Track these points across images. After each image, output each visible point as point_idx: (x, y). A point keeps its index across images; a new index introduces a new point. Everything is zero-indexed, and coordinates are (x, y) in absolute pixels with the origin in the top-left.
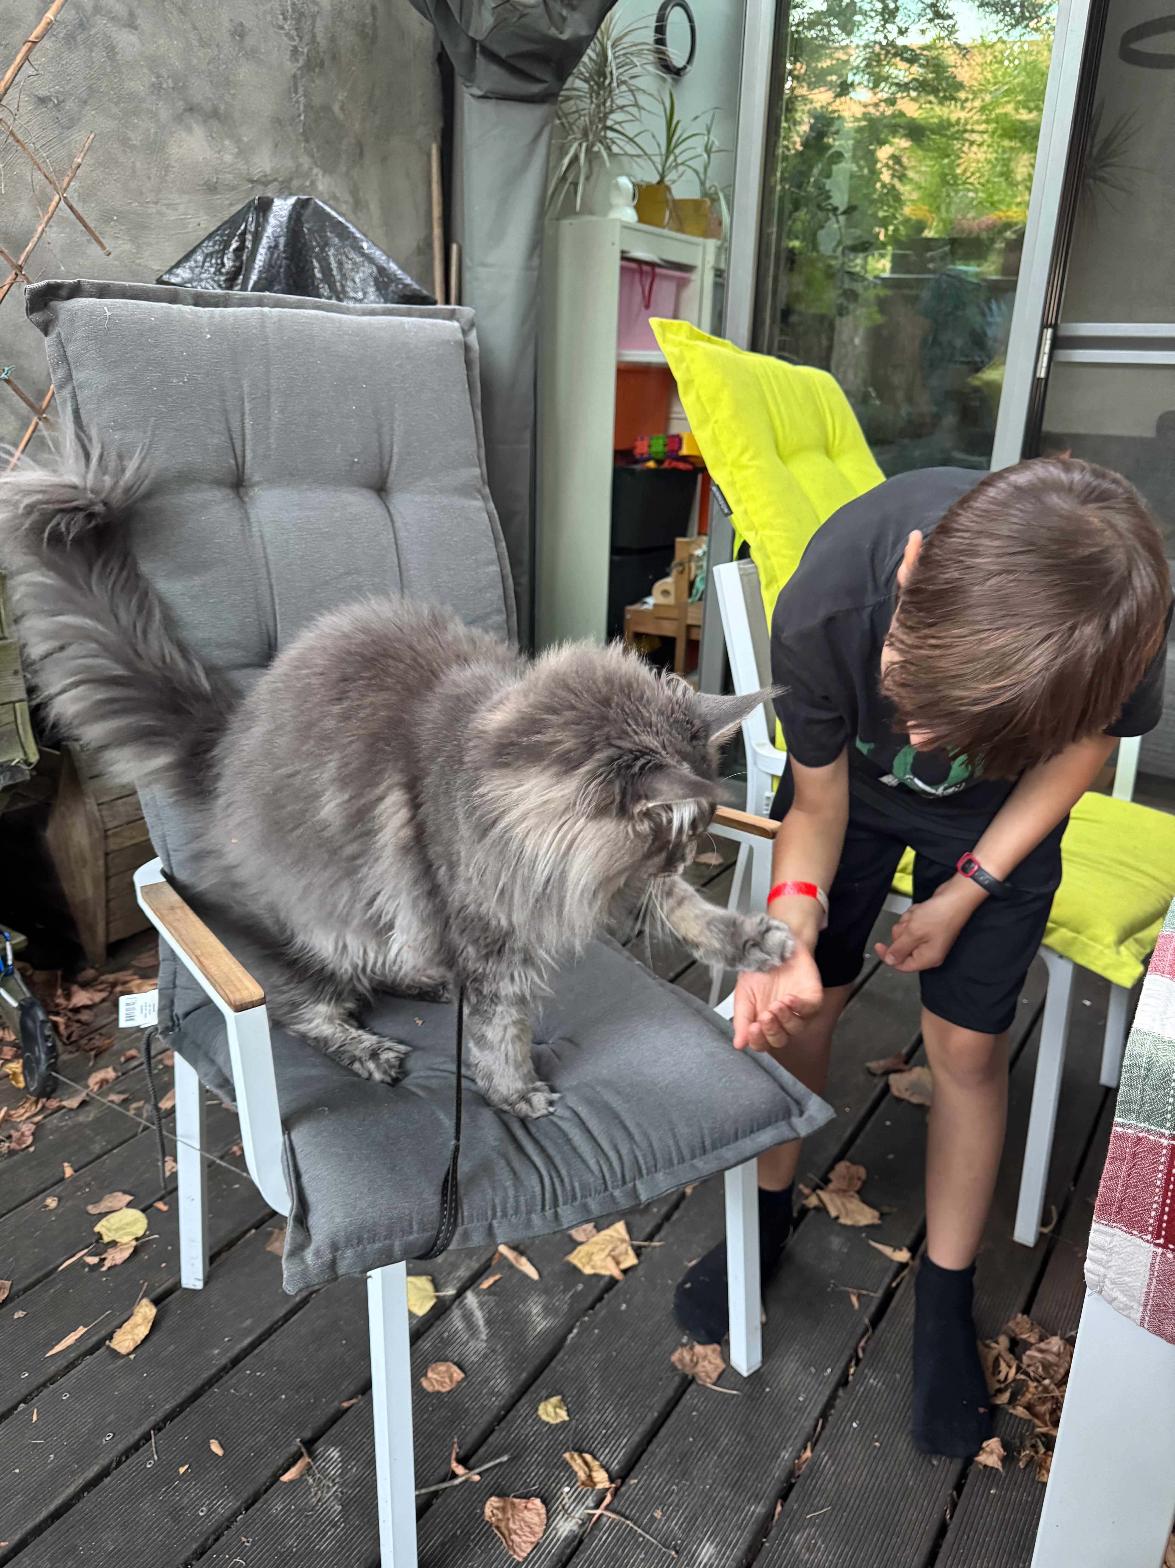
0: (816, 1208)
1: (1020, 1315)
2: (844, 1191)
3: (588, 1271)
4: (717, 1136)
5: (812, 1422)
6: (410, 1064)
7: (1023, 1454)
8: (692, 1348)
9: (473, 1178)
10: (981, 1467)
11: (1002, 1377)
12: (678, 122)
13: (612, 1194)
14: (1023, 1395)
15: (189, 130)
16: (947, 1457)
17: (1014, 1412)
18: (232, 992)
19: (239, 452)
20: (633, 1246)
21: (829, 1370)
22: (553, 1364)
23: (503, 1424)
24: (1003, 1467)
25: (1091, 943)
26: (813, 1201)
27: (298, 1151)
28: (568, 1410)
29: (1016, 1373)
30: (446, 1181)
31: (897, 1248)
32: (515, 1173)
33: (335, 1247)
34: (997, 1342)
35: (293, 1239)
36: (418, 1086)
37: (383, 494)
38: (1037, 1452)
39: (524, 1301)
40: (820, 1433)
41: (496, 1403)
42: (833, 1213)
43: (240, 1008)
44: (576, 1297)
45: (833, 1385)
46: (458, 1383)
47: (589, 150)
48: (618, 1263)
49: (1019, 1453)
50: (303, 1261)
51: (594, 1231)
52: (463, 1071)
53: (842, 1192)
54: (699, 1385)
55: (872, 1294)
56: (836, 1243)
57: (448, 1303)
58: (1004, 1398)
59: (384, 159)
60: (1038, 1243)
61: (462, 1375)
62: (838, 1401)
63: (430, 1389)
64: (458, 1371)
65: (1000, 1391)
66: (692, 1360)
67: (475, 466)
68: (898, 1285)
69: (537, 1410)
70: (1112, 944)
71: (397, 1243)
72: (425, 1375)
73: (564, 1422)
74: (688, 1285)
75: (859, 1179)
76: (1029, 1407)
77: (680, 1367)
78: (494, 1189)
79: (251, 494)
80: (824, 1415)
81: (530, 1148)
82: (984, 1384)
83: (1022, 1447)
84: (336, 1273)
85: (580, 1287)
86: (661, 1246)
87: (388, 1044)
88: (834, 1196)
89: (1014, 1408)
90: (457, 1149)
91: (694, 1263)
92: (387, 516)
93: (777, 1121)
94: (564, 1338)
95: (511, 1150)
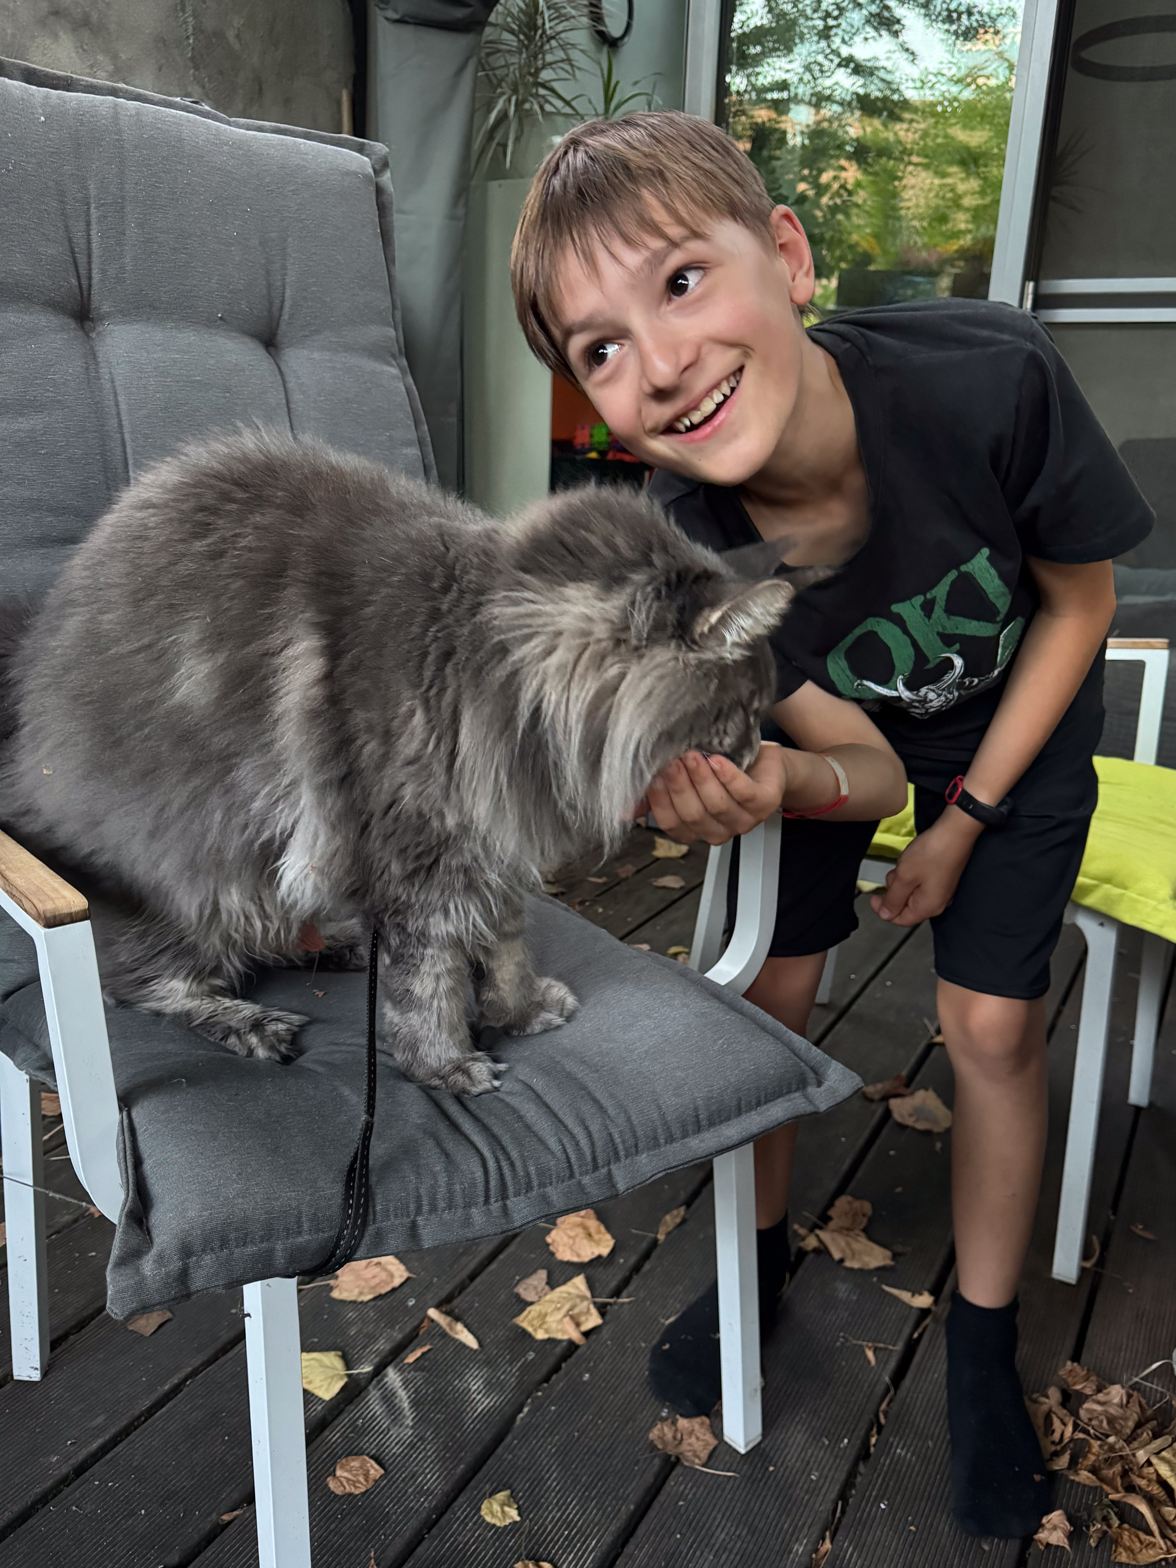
0: (816, 1251)
1: (1069, 1363)
2: (848, 1229)
3: (540, 1335)
4: (714, 1108)
5: (830, 1506)
6: (307, 1039)
7: (1092, 1529)
8: (674, 1423)
9: (389, 1165)
10: (1042, 1547)
11: (1056, 1436)
12: (617, 83)
13: (579, 1183)
14: (1085, 1457)
15: (56, 37)
16: (1000, 1539)
17: (1077, 1479)
18: (41, 901)
19: (83, 272)
20: (595, 1304)
21: (846, 1441)
22: (500, 1450)
23: (434, 1531)
24: (1071, 1545)
25: (1141, 898)
26: (811, 1242)
27: (139, 1132)
28: (518, 1509)
29: (1074, 1432)
30: (352, 1169)
31: (916, 1292)
32: (447, 1155)
33: (186, 1251)
34: (1047, 1397)
35: (124, 1242)
36: (316, 1061)
37: (272, 349)
38: (1110, 1526)
39: (461, 1376)
40: (840, 1519)
41: (427, 1504)
42: (837, 1256)
43: (52, 922)
44: (526, 1368)
45: (851, 1458)
46: (376, 1481)
47: (518, 105)
48: (578, 1325)
49: (1088, 1528)
50: (138, 1271)
51: (547, 1288)
52: (378, 1045)
53: (846, 1230)
54: (686, 1467)
55: (890, 1347)
56: (842, 1289)
57: (363, 1383)
58: (1064, 1461)
59: (287, 101)
60: (1080, 1279)
61: (382, 1472)
62: (859, 1479)
63: (339, 1491)
64: (376, 1466)
65: (1057, 1454)
66: (674, 1438)
67: (389, 325)
68: (921, 1336)
69: (479, 1509)
70: (1167, 898)
71: (279, 1246)
72: (333, 1474)
73: (515, 1523)
74: (667, 1346)
75: (864, 1215)
76: (1094, 1470)
77: (660, 1446)
78: (418, 1174)
79: (100, 329)
80: (843, 1496)
81: (467, 1125)
82: (1037, 1448)
83: (1091, 1520)
84: (188, 1288)
85: (531, 1355)
86: (630, 1303)
87: (276, 1014)
88: (836, 1235)
89: (1076, 1473)
90: (369, 1127)
91: (672, 1319)
92: (277, 372)
93: (789, 1092)
94: (513, 1418)
95: (442, 1128)
